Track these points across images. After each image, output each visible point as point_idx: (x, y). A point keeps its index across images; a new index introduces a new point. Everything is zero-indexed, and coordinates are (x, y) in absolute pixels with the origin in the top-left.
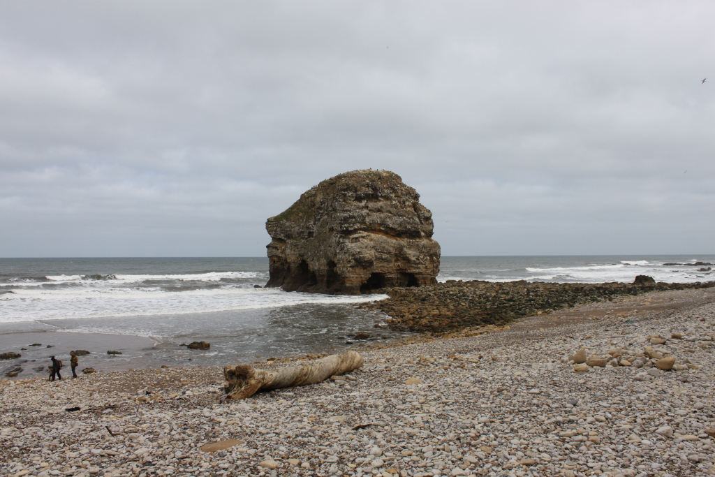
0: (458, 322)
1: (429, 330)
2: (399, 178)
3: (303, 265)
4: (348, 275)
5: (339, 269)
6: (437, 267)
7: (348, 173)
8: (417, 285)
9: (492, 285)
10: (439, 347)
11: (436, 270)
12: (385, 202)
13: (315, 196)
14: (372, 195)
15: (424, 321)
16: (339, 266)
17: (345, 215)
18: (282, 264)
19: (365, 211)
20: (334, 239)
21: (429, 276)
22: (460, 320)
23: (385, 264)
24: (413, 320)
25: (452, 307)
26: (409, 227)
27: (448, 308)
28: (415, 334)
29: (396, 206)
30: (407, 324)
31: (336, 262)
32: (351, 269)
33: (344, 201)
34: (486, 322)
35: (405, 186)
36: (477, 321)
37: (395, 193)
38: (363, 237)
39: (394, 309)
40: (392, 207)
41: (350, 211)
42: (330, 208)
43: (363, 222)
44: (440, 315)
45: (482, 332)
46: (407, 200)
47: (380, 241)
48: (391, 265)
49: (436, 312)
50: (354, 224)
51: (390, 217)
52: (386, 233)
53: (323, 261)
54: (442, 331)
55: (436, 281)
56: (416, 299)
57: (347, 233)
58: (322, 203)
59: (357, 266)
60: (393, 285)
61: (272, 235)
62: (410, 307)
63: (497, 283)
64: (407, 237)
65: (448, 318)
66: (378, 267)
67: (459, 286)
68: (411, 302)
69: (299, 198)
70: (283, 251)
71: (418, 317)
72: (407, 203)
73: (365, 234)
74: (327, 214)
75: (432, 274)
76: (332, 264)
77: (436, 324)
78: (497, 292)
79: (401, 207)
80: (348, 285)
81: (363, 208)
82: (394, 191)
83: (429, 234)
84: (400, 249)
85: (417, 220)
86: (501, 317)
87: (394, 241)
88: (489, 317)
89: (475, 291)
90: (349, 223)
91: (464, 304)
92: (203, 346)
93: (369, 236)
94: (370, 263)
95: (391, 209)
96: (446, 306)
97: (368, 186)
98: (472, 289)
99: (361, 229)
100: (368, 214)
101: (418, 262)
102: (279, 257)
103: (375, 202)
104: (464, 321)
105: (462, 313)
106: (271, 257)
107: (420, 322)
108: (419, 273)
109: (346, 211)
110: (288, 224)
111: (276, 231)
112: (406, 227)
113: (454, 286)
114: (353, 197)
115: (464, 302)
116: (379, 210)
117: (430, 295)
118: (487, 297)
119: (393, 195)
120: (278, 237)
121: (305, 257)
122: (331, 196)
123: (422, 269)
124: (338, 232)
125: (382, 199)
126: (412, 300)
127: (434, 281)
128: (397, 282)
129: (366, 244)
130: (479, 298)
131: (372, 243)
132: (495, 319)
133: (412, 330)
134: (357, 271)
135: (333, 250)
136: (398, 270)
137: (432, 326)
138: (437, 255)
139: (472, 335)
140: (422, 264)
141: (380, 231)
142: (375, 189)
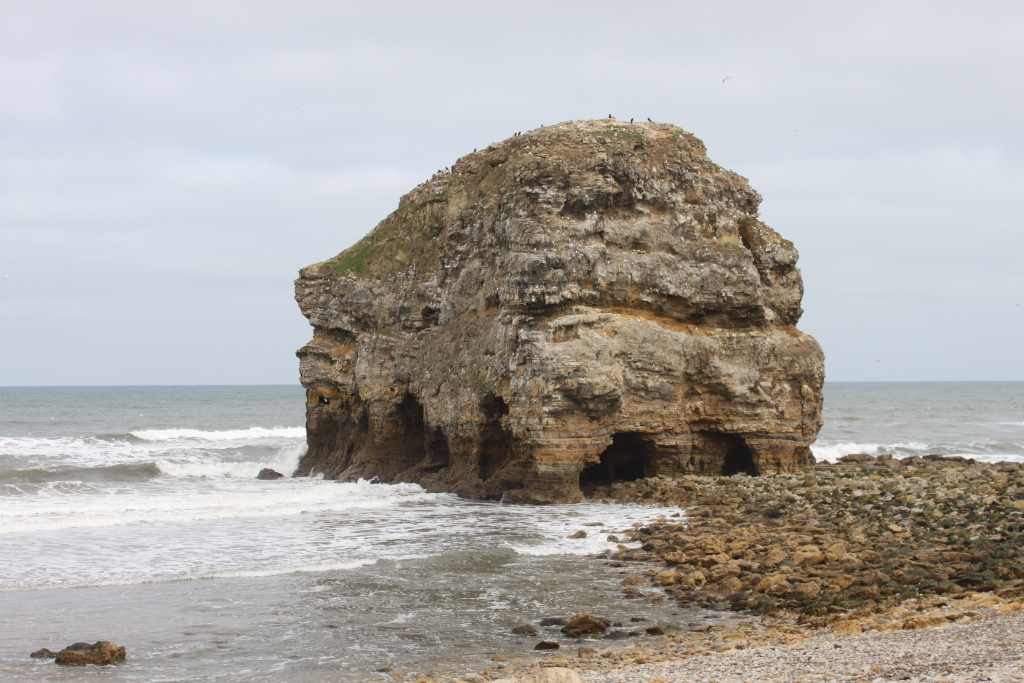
0: (881, 583)
1: (789, 607)
2: (697, 143)
3: (409, 409)
4: (543, 438)
5: (516, 420)
6: (813, 415)
7: (543, 129)
8: (754, 471)
9: (986, 471)
10: (822, 659)
11: (810, 424)
12: (654, 218)
13: (442, 200)
14: (617, 196)
15: (775, 580)
16: (514, 410)
17: (534, 257)
18: (345, 406)
19: (593, 247)
20: (501, 330)
21: (789, 443)
22: (887, 578)
23: (656, 406)
24: (740, 576)
25: (859, 536)
26: (728, 292)
27: (847, 538)
28: (750, 618)
29: (688, 233)
30: (722, 588)
31: (507, 399)
32: (551, 421)
33: (532, 215)
34: (969, 583)
35: (717, 169)
36: (939, 580)
37: (685, 190)
38: (589, 325)
39: (684, 543)
40: (675, 233)
41: (548, 245)
42: (489, 238)
43: (589, 280)
44: (823, 562)
45: (956, 613)
46: (721, 212)
47: (641, 334)
48: (674, 408)
49: (813, 552)
50: (561, 284)
51: (668, 265)
52: (658, 312)
53: (470, 397)
54: (830, 611)
55: (811, 457)
56: (748, 512)
57: (538, 312)
58: (464, 221)
59: (570, 412)
60: (679, 470)
61: (315, 320)
62: (731, 534)
63: (1002, 464)
64: (722, 325)
65: (850, 571)
66: (633, 416)
67: (880, 473)
68: (736, 522)
69: (396, 207)
70: (348, 367)
71: (755, 565)
72: (722, 222)
73: (594, 314)
74: (481, 255)
75: (798, 434)
76: (495, 406)
77: (811, 588)
78: (1001, 492)
79: (704, 232)
80: (542, 468)
81: (588, 235)
82: (683, 184)
83: (790, 316)
84: (702, 359)
85: (753, 271)
86: (1015, 570)
87: (682, 335)
88: (976, 567)
89: (930, 489)
90: (546, 283)
91: (901, 529)
92: (103, 655)
93: (606, 320)
94: (612, 402)
95: (674, 241)
96: (844, 532)
97: (603, 170)
98: (924, 482)
99: (581, 300)
100: (603, 254)
101: (754, 399)
102: (335, 386)
103: (625, 217)
104: (899, 580)
105: (893, 555)
106: (310, 386)
107: (763, 583)
108: (759, 434)
109: (537, 245)
110: (361, 285)
111: (325, 305)
112: (719, 294)
113: (865, 472)
114: (558, 204)
115: (897, 522)
116: (637, 244)
117: (792, 501)
118: (971, 508)
119: (679, 197)
120: (333, 324)
121: (414, 385)
122: (492, 202)
123: (767, 420)
124: (515, 309)
125: (646, 210)
126: (738, 514)
127: (803, 456)
128: (692, 461)
129: (596, 347)
130: (946, 509)
131: (616, 344)
132: (997, 576)
133: (737, 605)
134: (571, 427)
135: (496, 362)
136: (694, 423)
137: (798, 595)
138: (815, 379)
139: (922, 624)
140: (769, 406)
141: (640, 306)
142: (623, 179)
